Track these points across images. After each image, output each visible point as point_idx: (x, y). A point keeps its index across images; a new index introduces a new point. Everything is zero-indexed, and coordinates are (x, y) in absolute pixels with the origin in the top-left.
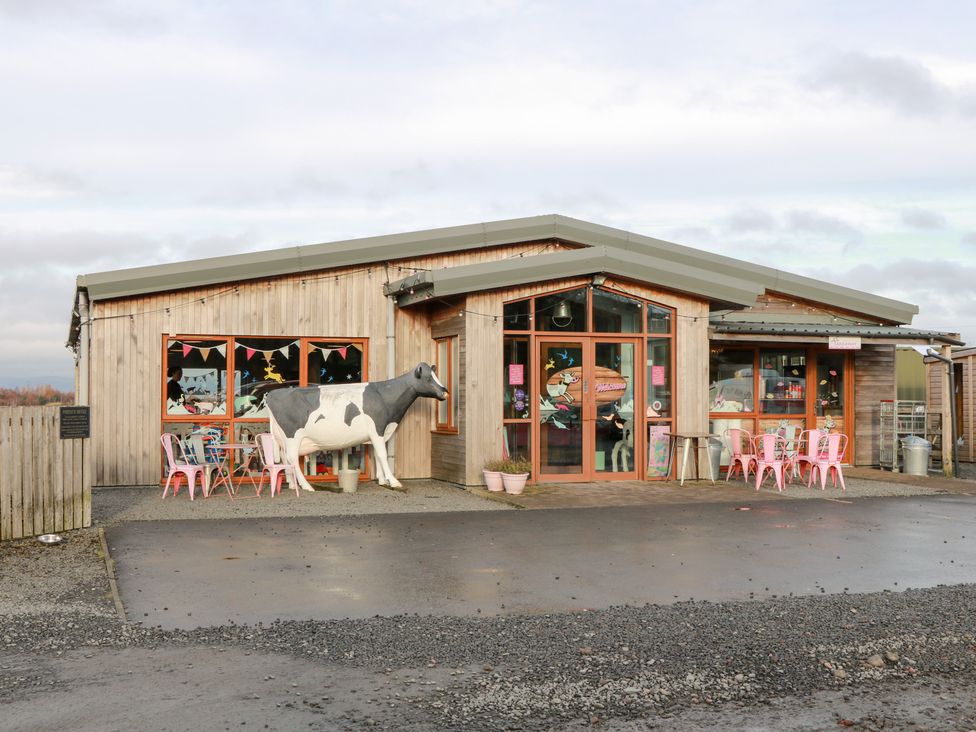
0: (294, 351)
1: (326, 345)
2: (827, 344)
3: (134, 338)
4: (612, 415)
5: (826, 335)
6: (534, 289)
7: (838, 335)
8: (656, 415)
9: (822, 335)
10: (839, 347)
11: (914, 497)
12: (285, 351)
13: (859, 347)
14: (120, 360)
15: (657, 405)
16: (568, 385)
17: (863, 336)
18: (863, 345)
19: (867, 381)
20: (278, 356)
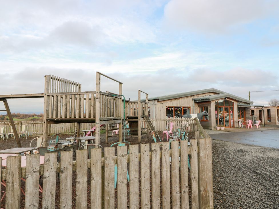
0: (181, 109)
1: (185, 108)
3: (162, 107)
11: (271, 130)
12: (180, 109)
14: (161, 111)
20: (179, 110)
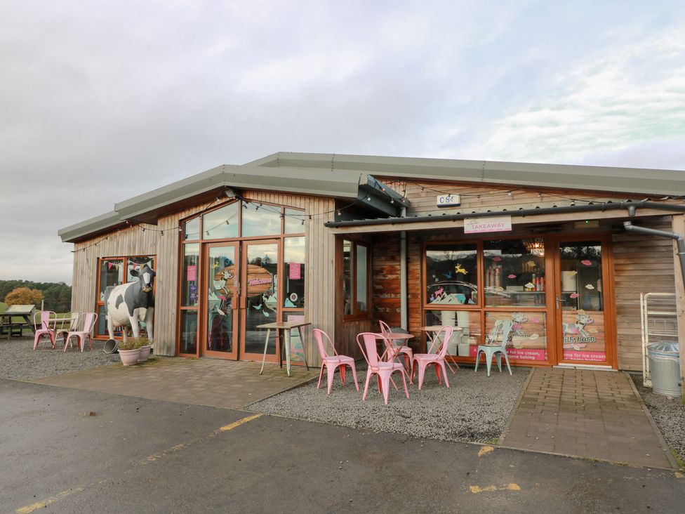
2: (462, 229)
4: (261, 305)
5: (460, 218)
6: (198, 208)
7: (475, 216)
8: (292, 305)
9: (454, 219)
10: (479, 230)
13: (510, 228)
15: (294, 297)
16: (226, 280)
17: (514, 214)
18: (513, 225)
19: (631, 271)
